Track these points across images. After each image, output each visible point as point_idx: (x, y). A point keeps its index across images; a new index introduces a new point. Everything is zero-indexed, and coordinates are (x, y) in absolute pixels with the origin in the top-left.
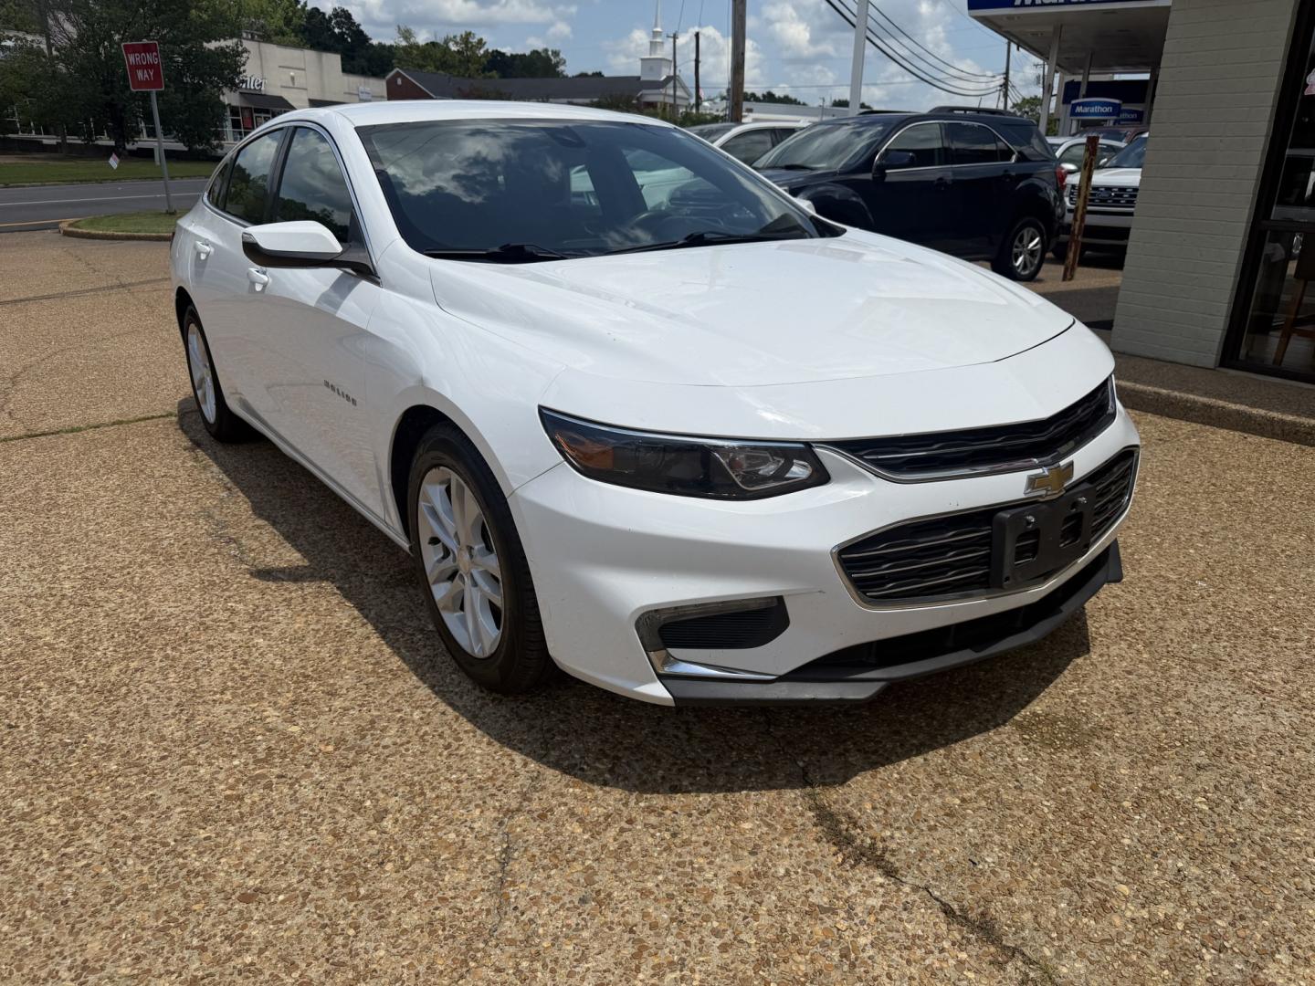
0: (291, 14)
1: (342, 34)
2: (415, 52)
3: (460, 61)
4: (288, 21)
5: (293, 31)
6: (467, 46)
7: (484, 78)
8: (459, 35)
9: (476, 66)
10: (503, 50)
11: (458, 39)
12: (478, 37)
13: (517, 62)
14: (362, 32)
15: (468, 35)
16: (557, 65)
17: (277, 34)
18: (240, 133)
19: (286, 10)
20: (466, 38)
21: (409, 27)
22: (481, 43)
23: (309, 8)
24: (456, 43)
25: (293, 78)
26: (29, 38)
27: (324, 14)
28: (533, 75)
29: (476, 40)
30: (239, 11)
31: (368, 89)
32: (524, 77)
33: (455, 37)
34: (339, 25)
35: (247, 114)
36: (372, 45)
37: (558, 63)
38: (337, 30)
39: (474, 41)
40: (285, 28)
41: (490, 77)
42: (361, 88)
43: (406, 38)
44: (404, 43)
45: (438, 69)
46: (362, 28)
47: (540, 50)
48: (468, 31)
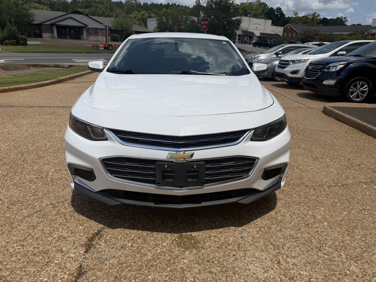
0: (264, 9)
1: (278, 14)
2: (297, 19)
3: (311, 21)
4: (263, 11)
5: (264, 14)
6: (314, 17)
7: (317, 26)
8: (312, 13)
9: (316, 23)
10: (327, 18)
11: (311, 15)
12: (318, 14)
13: (331, 21)
14: (283, 14)
15: (315, 13)
16: (345, 22)
17: (259, 15)
18: (240, 42)
19: (263, 9)
20: (314, 15)
21: (297, 12)
22: (319, 15)
23: (270, 7)
24: (311, 16)
25: (257, 27)
26: (194, 18)
27: (274, 9)
28: (335, 25)
29: (317, 15)
30: (251, 9)
31: (277, 30)
32: (332, 26)
33: (310, 14)
34: (277, 12)
35: (243, 37)
36: (286, 17)
37: (345, 21)
38: (276, 13)
39: (316, 15)
40: (262, 13)
41: (319, 26)
42: (276, 30)
43: (295, 15)
44: (295, 16)
45: (303, 23)
46: (283, 12)
47: (340, 17)
48: (315, 12)
